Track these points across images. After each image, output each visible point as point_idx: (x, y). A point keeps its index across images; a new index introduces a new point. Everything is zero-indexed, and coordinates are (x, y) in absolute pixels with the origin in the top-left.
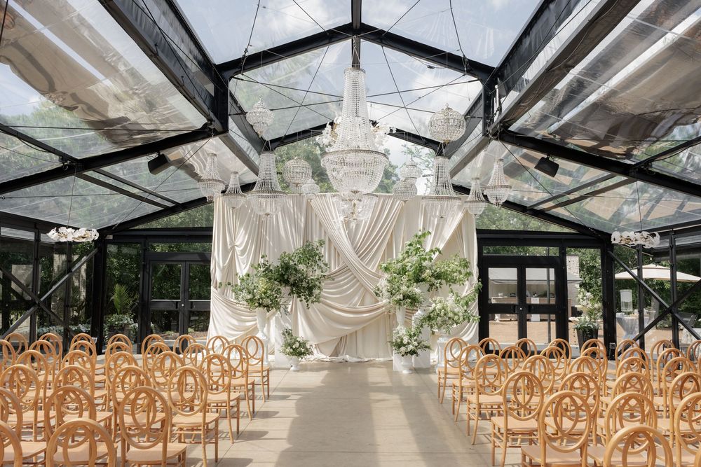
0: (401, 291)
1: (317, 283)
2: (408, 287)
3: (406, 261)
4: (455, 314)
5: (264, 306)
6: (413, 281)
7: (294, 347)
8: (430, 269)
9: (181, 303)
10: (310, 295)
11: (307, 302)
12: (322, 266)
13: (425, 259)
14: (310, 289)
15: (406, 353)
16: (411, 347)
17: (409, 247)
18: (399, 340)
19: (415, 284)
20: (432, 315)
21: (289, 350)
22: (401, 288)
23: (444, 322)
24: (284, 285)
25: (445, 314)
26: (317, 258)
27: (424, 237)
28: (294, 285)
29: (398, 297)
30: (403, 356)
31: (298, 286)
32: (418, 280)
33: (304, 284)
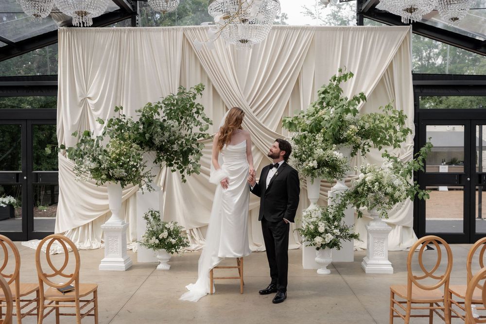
0: (316, 156)
1: (194, 146)
2: (324, 150)
3: (320, 113)
4: (394, 188)
5: (117, 179)
6: (331, 141)
7: (161, 237)
8: (354, 124)
9: (22, 175)
10: (186, 162)
11: (182, 172)
12: (202, 121)
13: (347, 111)
14: (185, 154)
15: (323, 246)
16: (329, 238)
17: (323, 96)
18: (312, 227)
19: (334, 145)
20: (360, 189)
21: (154, 241)
22: (315, 152)
23: (377, 201)
24: (147, 148)
25: (380, 189)
26: (194, 110)
27: (346, 80)
28: (161, 149)
29: (311, 164)
30: (318, 249)
31: (166, 151)
32: (338, 140)
33: (176, 147)
